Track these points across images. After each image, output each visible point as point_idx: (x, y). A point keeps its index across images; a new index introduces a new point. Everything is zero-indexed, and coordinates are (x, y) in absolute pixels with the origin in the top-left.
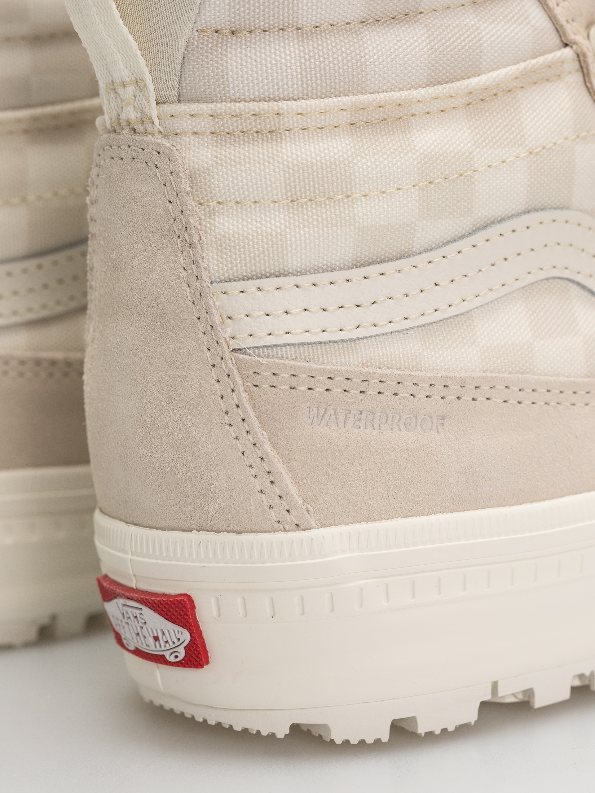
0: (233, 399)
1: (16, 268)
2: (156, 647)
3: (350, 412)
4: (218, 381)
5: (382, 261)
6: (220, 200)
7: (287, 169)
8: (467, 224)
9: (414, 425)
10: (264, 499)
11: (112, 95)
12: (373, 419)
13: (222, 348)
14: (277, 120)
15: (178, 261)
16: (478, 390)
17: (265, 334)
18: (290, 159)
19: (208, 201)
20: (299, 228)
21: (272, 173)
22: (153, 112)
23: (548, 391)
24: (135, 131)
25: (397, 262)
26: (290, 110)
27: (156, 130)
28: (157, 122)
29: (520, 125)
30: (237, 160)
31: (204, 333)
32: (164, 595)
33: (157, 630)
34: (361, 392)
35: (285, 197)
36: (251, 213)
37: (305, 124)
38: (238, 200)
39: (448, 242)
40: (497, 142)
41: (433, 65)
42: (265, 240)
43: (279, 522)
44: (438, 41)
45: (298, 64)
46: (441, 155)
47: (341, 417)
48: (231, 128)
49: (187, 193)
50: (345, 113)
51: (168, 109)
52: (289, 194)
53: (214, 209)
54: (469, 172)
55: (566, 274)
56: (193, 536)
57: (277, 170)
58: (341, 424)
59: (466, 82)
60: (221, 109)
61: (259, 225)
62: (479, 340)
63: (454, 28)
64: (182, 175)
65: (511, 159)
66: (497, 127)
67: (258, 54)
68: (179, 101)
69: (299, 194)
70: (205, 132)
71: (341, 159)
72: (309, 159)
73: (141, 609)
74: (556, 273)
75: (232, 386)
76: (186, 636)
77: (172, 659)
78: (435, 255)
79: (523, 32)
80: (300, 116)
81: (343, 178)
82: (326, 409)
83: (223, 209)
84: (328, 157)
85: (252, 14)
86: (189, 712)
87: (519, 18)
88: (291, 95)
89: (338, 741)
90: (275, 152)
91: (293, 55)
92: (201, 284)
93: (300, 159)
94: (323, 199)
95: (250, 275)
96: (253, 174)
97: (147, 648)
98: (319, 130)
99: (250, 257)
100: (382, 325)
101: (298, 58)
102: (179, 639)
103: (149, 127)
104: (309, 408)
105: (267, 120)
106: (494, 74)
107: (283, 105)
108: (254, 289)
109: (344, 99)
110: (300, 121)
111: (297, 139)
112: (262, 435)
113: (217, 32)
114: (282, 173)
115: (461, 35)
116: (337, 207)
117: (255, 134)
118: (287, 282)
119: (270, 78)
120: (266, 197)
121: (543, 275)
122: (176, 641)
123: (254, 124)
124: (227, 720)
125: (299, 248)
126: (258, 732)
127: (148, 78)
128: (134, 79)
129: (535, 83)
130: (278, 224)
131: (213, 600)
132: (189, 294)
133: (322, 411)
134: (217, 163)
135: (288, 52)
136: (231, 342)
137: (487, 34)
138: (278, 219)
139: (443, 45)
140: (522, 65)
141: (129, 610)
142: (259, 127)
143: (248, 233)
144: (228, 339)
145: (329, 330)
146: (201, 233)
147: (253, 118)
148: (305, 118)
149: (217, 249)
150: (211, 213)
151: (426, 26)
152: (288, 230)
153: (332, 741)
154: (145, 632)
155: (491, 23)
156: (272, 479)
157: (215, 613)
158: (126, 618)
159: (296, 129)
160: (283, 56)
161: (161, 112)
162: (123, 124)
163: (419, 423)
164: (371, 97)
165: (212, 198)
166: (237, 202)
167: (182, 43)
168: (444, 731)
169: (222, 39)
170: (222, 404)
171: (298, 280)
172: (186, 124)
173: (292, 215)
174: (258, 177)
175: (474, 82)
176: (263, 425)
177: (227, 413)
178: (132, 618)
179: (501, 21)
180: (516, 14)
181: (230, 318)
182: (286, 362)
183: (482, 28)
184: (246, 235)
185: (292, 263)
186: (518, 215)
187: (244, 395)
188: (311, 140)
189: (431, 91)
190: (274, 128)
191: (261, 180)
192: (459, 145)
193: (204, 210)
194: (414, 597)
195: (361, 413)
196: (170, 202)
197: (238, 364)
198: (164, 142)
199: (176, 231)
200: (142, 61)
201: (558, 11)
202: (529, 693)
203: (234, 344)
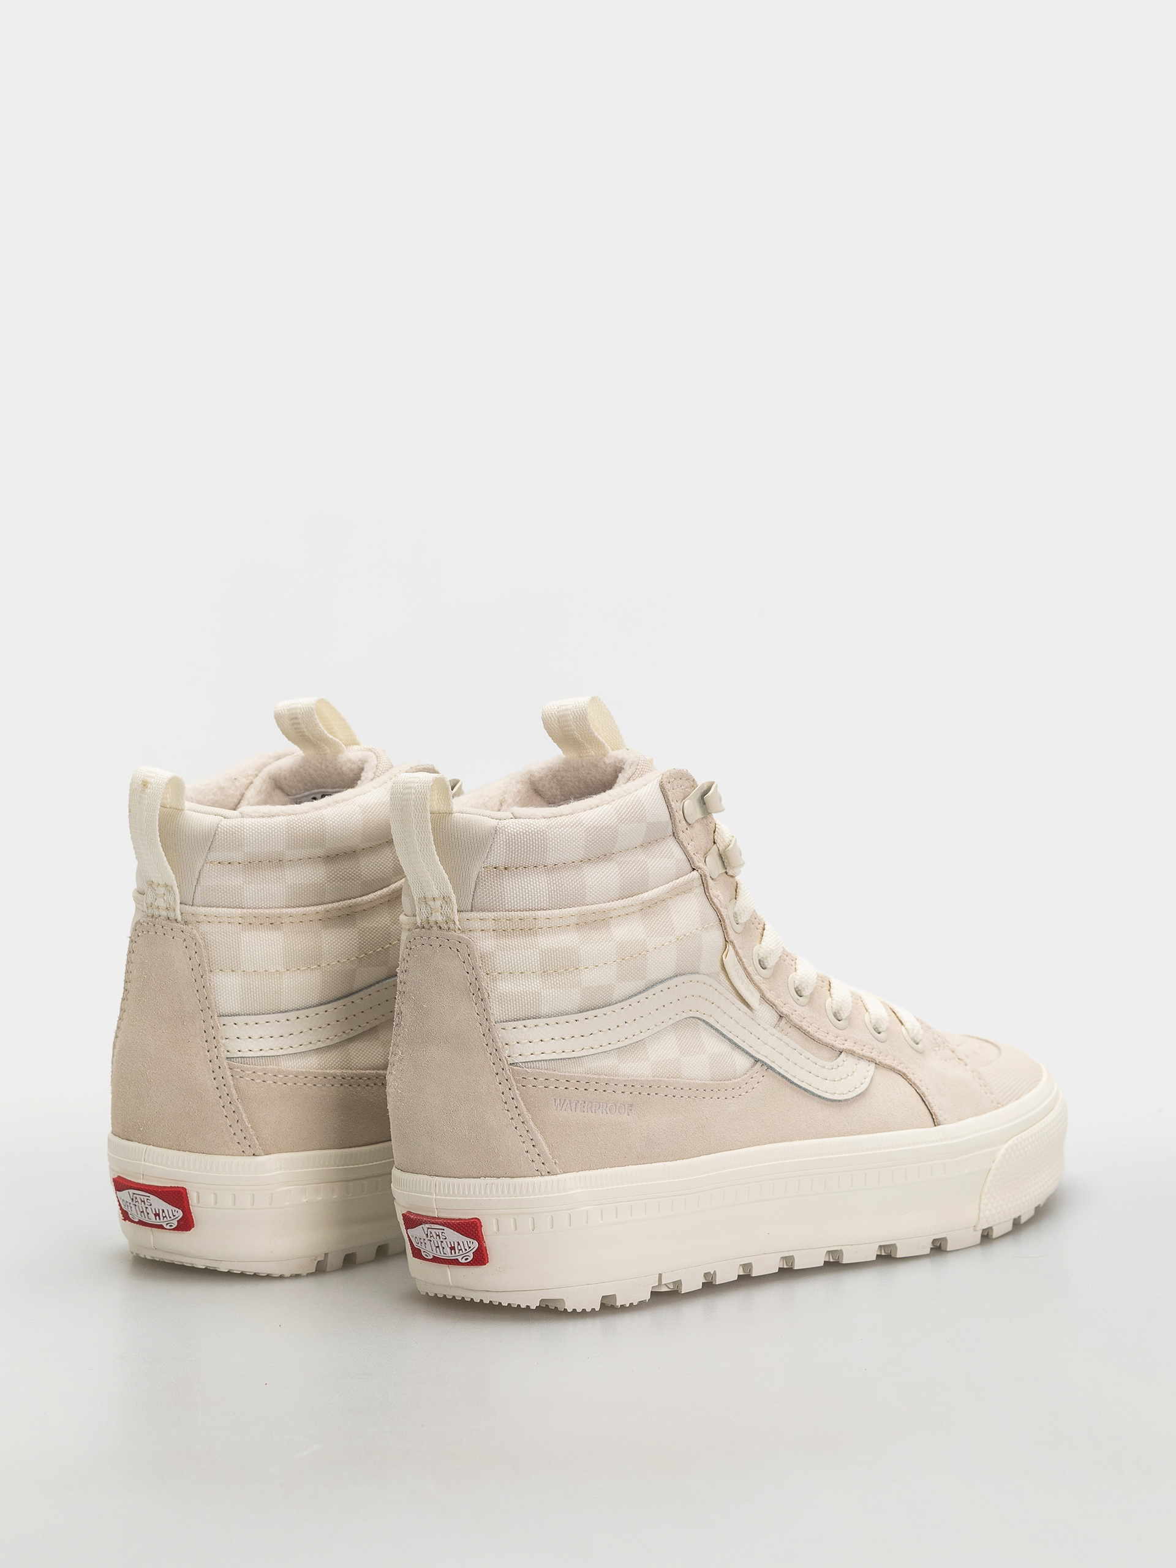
0: (510, 1094)
1: (311, 1012)
2: (451, 1253)
3: (578, 1102)
4: (500, 1083)
5: (595, 1009)
6: (500, 972)
7: (541, 952)
8: (642, 984)
9: (614, 1110)
10: (529, 1156)
11: (424, 905)
12: (591, 1106)
13: (503, 1062)
14: (534, 922)
15: (473, 1009)
16: (651, 1088)
17: (530, 1054)
18: (543, 947)
19: (492, 972)
20: (549, 988)
21: (532, 955)
22: (455, 917)
23: (690, 1089)
24: (440, 928)
25: (604, 1009)
26: (542, 916)
27: (457, 928)
28: (457, 923)
29: (671, 922)
30: (511, 947)
31: (491, 1054)
32: (460, 1219)
33: (454, 1242)
34: (585, 1089)
35: (539, 969)
36: (519, 979)
37: (550, 924)
38: (511, 971)
39: (632, 996)
40: (659, 933)
41: (622, 886)
42: (529, 996)
43: (538, 1170)
44: (625, 872)
45: (547, 888)
46: (628, 942)
47: (574, 1105)
48: (506, 927)
49: (480, 967)
50: (573, 917)
51: (465, 915)
52: (542, 968)
53: (496, 977)
54: (644, 952)
55: (697, 1015)
56: (482, 1181)
57: (535, 953)
58: (573, 1110)
59: (641, 896)
60: (500, 915)
61: (524, 987)
62: (650, 1057)
63: (633, 862)
64: (477, 956)
65: (668, 943)
66: (658, 923)
67: (523, 882)
68: (472, 911)
69: (548, 968)
70: (489, 930)
71: (573, 946)
72: (554, 946)
73: (444, 1229)
74: (692, 1014)
75: (510, 1087)
76: (476, 1245)
77: (463, 1261)
78: (625, 1004)
79: (671, 863)
80: (548, 920)
81: (574, 957)
82: (565, 1100)
83: (502, 977)
84: (565, 945)
85: (519, 858)
86: (468, 1296)
87: (668, 854)
88: (542, 907)
89: (569, 1310)
90: (533, 942)
91: (543, 883)
92: (489, 1023)
93: (548, 946)
94: (562, 971)
95: (518, 1018)
96: (521, 956)
97: (445, 1255)
98: (558, 928)
99: (519, 1006)
100: (596, 1048)
101: (546, 884)
102: (470, 1247)
103: (452, 926)
104: (555, 1099)
105: (528, 923)
106: (656, 890)
107: (539, 913)
108: (522, 1026)
109: (574, 909)
110: (548, 923)
111: (546, 934)
112: (528, 1116)
113: (495, 868)
114: (538, 955)
115: (637, 867)
116: (570, 975)
117: (520, 931)
118: (541, 1022)
119: (530, 897)
120: (528, 970)
121: (684, 1015)
122: (467, 1248)
123: (520, 925)
124: (496, 1299)
125: (548, 1001)
126: (519, 1305)
127: (453, 897)
128: (442, 896)
129: (678, 895)
130: (536, 986)
131: (494, 1221)
132: (481, 1030)
133: (562, 1101)
134: (498, 949)
135: (540, 881)
136: (509, 1059)
137: (651, 865)
138: (536, 983)
139: (627, 874)
140: (671, 884)
141: (433, 1231)
142: (523, 926)
143: (518, 992)
144: (507, 1057)
145: (566, 1051)
146: (489, 992)
147: (519, 921)
148: (550, 921)
149: (498, 1002)
150: (494, 980)
151: (617, 862)
152: (542, 990)
153: (565, 1310)
154: (444, 1244)
155: (653, 858)
156: (534, 1144)
157: (495, 1229)
158: (429, 1237)
159: (545, 928)
160: (538, 883)
161: (461, 917)
162: (432, 924)
163: (617, 1109)
164: (589, 907)
165: (494, 970)
166: (511, 973)
167: (476, 873)
168: (631, 1304)
169: (499, 872)
170: (503, 1098)
171: (548, 1020)
172: (478, 925)
173: (544, 981)
174: (524, 958)
175: (646, 896)
176: (528, 1110)
177: (506, 1103)
178: (435, 1236)
179: (658, 856)
180: (666, 851)
181: (507, 1044)
182: (543, 1071)
183: (648, 862)
184: (516, 993)
185: (544, 1010)
186: (671, 978)
187: (517, 1092)
188: (554, 934)
189: (621, 902)
190: (532, 927)
191: (526, 960)
192: (638, 936)
193: (490, 978)
194: (617, 1218)
195: (585, 1103)
196: (468, 973)
197: (513, 1073)
198: (464, 936)
199: (472, 991)
200: (450, 886)
201: (689, 848)
202: (678, 1283)
203: (510, 1061)
